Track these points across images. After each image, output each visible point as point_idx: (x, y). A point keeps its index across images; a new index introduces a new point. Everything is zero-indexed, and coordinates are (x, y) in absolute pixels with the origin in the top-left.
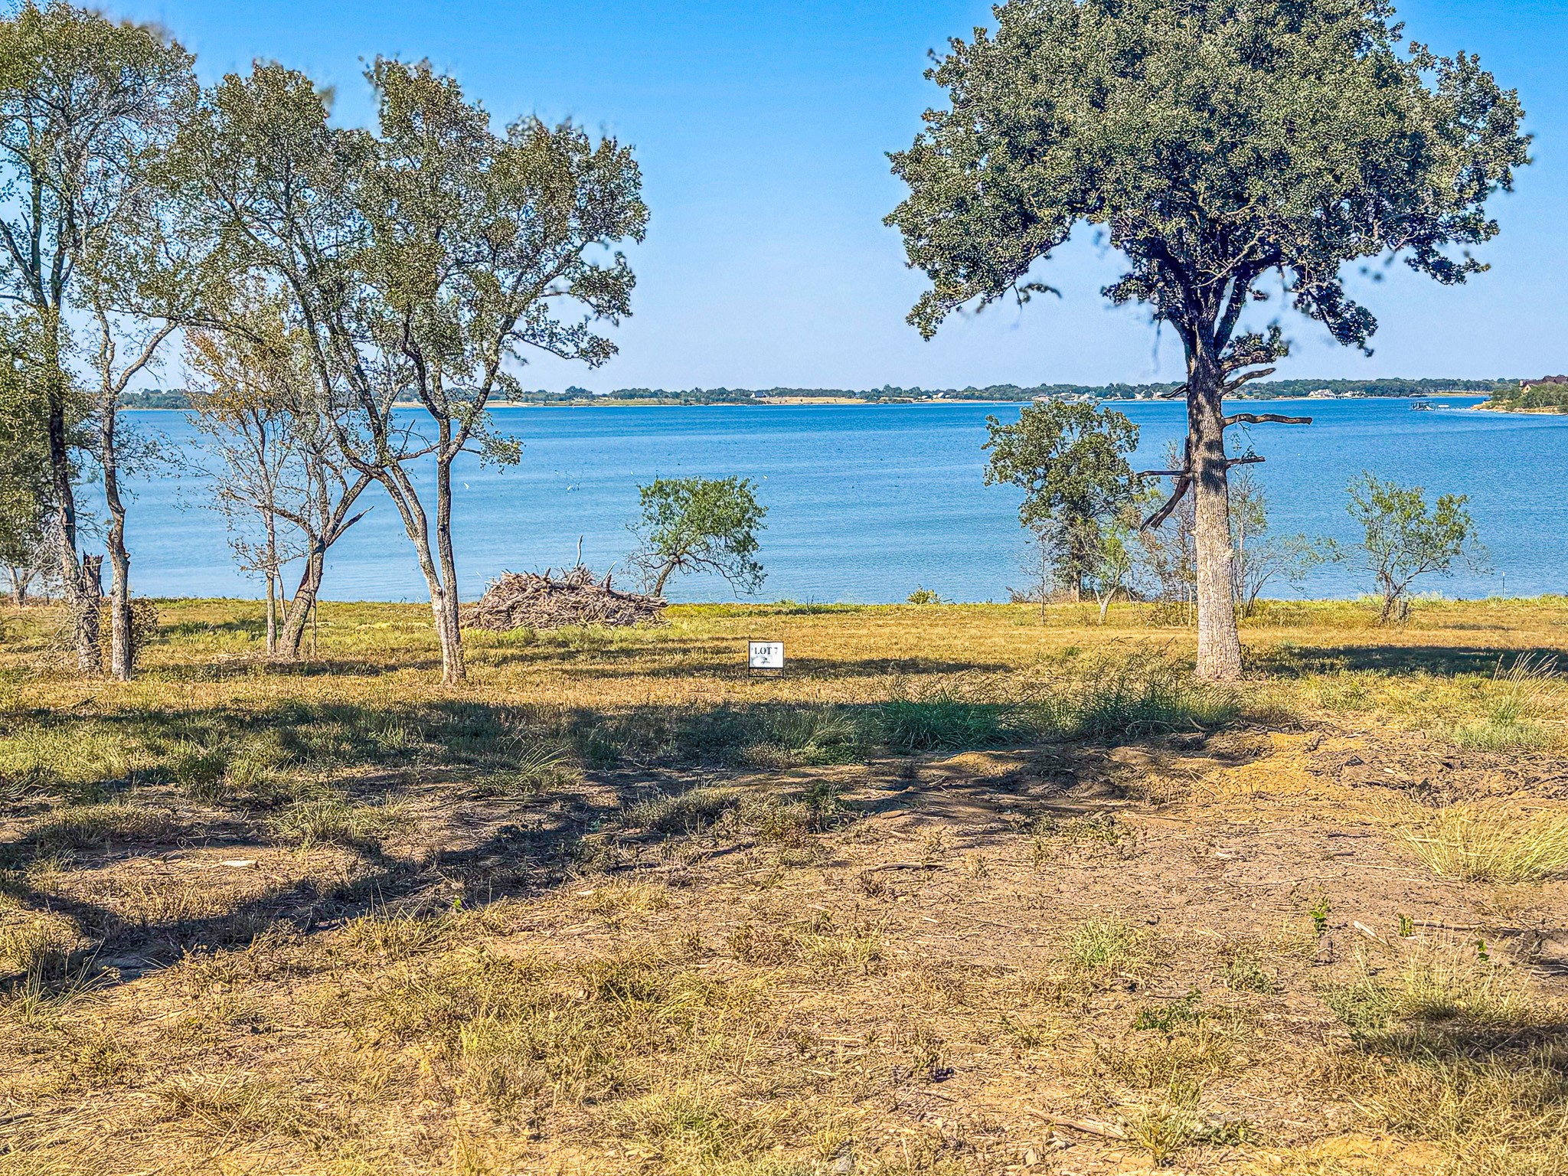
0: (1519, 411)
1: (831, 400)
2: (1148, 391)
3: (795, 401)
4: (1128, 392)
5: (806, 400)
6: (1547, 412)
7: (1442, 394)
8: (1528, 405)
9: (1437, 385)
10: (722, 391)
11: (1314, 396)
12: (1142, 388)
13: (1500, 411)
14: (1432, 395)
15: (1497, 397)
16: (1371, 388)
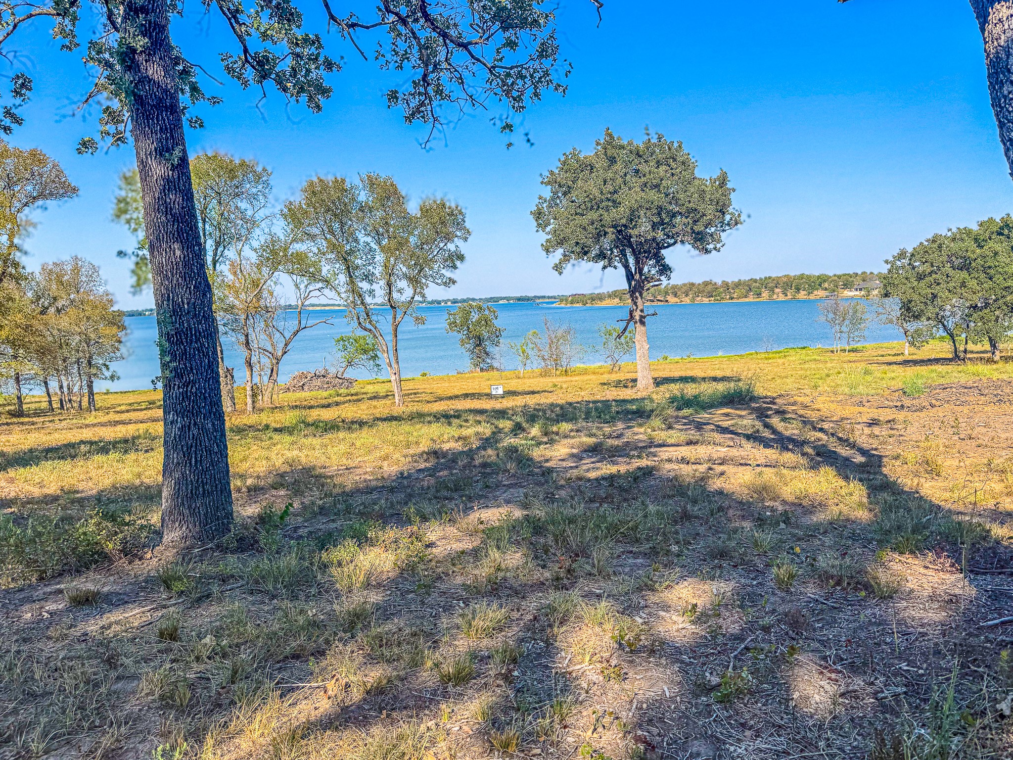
0: (569, 305)
1: (332, 308)
2: (446, 302)
3: (318, 308)
4: (439, 302)
5: (323, 308)
6: (578, 305)
7: (541, 300)
8: (572, 303)
9: (539, 298)
10: (290, 305)
11: (501, 302)
12: (443, 301)
13: (563, 305)
14: (538, 301)
15: (561, 301)
16: (519, 299)
